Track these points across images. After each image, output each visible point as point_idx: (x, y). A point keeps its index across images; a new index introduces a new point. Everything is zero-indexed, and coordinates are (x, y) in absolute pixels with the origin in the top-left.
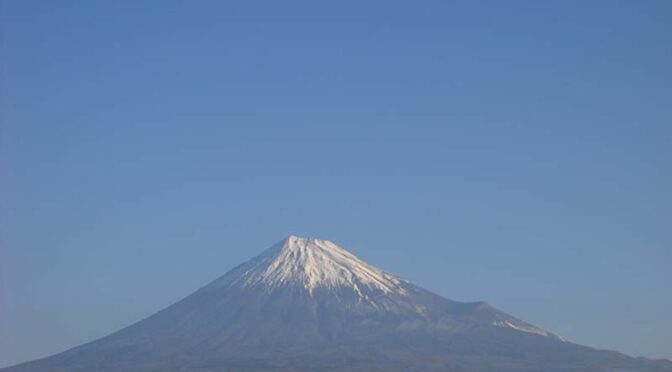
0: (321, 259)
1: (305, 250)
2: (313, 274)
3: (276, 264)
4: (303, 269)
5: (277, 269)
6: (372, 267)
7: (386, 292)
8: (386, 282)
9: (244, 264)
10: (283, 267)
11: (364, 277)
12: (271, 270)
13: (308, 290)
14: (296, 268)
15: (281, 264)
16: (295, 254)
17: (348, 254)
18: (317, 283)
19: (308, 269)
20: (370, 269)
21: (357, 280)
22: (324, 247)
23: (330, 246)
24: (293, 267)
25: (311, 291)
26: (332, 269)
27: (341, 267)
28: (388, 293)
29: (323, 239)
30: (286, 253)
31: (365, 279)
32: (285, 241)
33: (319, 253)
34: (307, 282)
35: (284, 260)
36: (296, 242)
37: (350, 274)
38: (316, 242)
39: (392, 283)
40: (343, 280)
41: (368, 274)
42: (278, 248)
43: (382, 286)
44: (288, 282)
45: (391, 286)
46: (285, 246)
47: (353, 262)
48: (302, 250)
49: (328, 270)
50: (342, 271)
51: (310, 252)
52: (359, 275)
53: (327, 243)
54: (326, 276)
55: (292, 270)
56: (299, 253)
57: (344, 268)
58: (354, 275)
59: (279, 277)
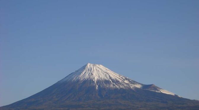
0: (99, 71)
1: (93, 68)
2: (96, 76)
3: (84, 73)
4: (93, 74)
5: (84, 74)
6: (115, 73)
7: (120, 82)
8: (120, 78)
9: (73, 73)
10: (86, 73)
11: (113, 76)
12: (82, 75)
13: (94, 81)
14: (90, 74)
15: (85, 73)
16: (90, 69)
17: (107, 69)
18: (98, 79)
19: (94, 74)
20: (115, 74)
21: (110, 78)
22: (99, 67)
23: (101, 66)
24: (89, 74)
25: (95, 82)
26: (102, 74)
27: (105, 73)
28: (121, 82)
29: (99, 64)
30: (87, 69)
31: (113, 78)
32: (86, 65)
33: (98, 69)
34: (94, 79)
35: (86, 71)
36: (90, 65)
37: (108, 76)
38: (97, 65)
39: (123, 78)
40: (106, 78)
41: (114, 75)
42: (84, 68)
43: (119, 80)
44: (88, 79)
45: (122, 79)
46: (86, 67)
47: (109, 72)
48: (92, 68)
49: (101, 75)
50: (106, 75)
51: (95, 68)
52: (111, 76)
53: (101, 65)
54: (100, 77)
55: (89, 75)
56: (91, 69)
57: (106, 74)
58: (110, 76)
59: (85, 77)
